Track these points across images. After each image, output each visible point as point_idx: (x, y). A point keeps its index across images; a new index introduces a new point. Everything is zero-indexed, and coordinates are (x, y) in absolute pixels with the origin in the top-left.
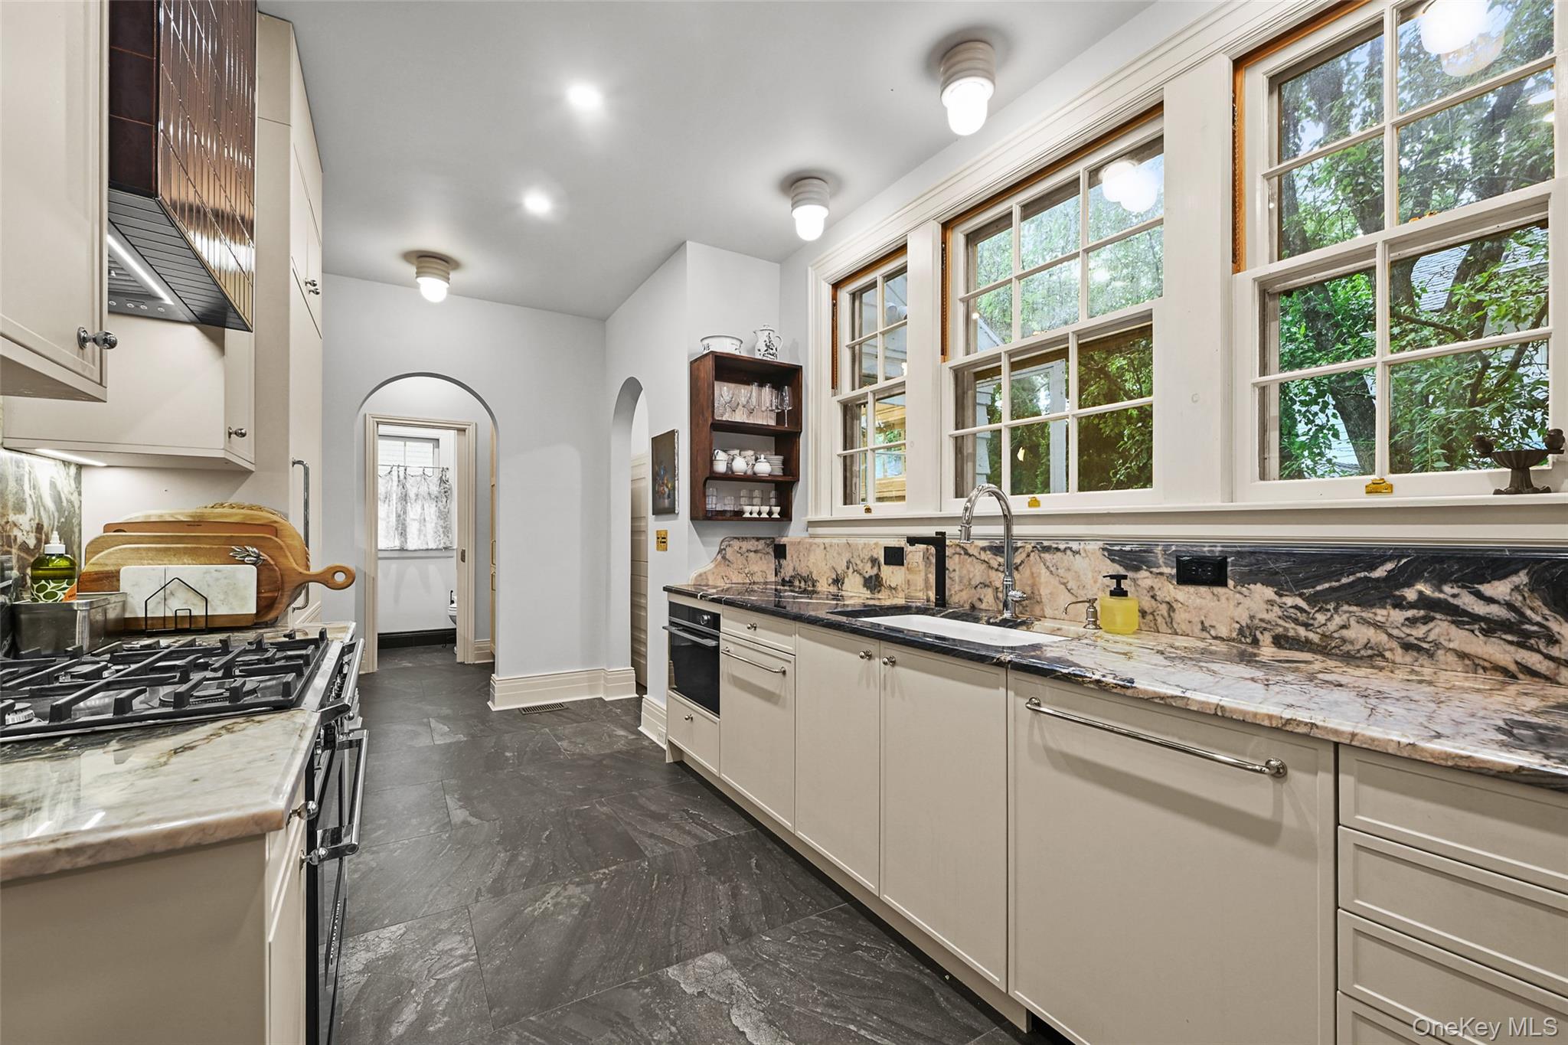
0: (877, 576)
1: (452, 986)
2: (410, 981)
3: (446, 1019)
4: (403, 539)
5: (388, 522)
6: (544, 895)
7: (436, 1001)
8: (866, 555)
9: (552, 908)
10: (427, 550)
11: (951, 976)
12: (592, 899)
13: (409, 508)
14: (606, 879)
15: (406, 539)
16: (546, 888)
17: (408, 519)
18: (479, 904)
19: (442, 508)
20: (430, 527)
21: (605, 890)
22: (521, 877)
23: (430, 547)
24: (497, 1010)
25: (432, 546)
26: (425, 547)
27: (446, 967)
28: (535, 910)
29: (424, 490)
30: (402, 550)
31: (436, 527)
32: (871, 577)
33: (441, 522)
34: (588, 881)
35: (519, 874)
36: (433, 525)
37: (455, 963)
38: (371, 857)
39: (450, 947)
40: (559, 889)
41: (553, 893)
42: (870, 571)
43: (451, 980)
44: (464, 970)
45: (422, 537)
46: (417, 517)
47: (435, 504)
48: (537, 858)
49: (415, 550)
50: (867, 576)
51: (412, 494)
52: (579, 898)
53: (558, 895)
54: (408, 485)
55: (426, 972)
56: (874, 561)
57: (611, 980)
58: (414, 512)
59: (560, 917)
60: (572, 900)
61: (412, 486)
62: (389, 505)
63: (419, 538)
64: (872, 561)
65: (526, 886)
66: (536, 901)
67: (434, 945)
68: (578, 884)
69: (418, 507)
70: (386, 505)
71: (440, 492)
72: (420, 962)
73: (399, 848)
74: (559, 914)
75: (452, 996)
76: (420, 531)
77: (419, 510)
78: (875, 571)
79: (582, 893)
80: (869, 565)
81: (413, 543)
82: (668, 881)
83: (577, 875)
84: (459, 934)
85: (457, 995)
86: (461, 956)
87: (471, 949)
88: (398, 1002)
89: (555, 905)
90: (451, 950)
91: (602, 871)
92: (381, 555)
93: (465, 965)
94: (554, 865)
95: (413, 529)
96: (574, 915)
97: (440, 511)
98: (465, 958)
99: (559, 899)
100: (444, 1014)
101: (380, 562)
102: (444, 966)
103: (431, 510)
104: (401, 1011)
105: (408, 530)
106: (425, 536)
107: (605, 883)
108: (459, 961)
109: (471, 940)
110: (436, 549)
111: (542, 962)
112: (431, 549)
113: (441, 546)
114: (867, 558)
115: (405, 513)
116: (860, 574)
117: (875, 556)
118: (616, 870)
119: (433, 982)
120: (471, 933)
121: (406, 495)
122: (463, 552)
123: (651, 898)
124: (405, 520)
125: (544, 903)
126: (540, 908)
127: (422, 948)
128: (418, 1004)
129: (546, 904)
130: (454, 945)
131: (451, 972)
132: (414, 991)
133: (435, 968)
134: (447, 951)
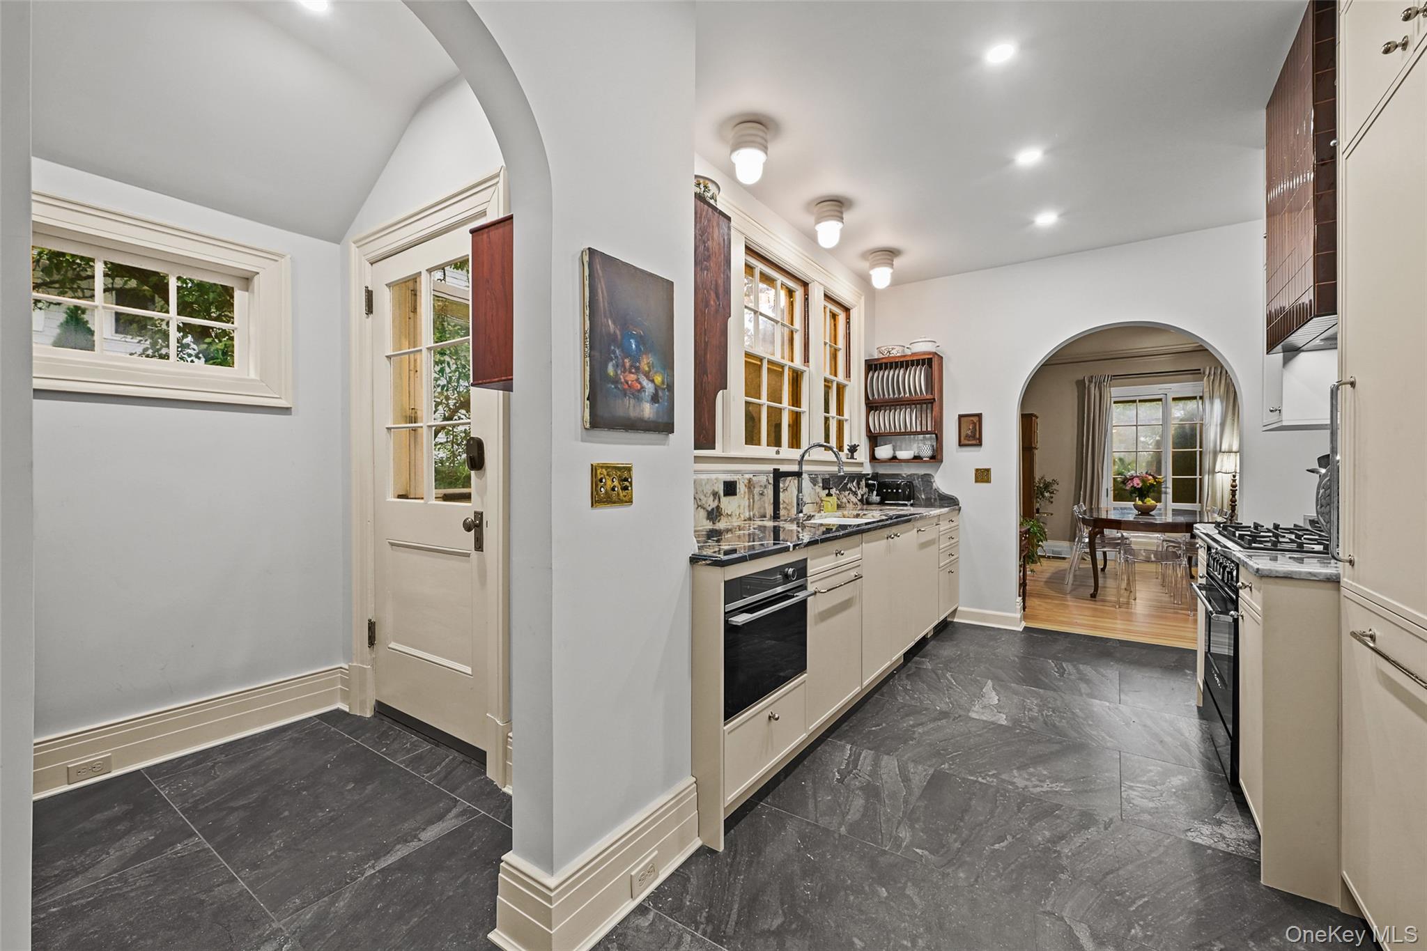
0: (718, 507)
1: (1145, 779)
2: (1178, 797)
3: (1150, 768)
6: (1047, 792)
7: (1156, 778)
8: (708, 490)
9: (1047, 781)
11: (894, 670)
12: (1012, 770)
14: (987, 775)
16: (1041, 796)
18: (1110, 816)
21: (996, 769)
22: (1058, 817)
27: (1146, 790)
28: (1062, 787)
32: (713, 509)
34: (1003, 781)
35: (1059, 821)
37: (1140, 790)
39: (1144, 800)
40: (1031, 789)
41: (1039, 789)
42: (711, 504)
43: (1145, 783)
44: (1133, 782)
48: (1031, 824)
50: (710, 509)
52: (1020, 775)
53: (1035, 786)
55: (1164, 795)
56: (715, 494)
60: (1027, 777)
64: (713, 495)
65: (1058, 807)
66: (1056, 792)
67: (1157, 808)
68: (1013, 783)
72: (1170, 804)
74: (1045, 775)
75: (1145, 775)
78: (716, 503)
79: (1015, 777)
80: (712, 498)
83: (1006, 790)
84: (1133, 804)
85: (1142, 774)
86: (1134, 790)
88: (1186, 790)
89: (1044, 781)
90: (1142, 798)
91: (984, 781)
93: (1132, 784)
94: (1019, 809)
96: (1035, 769)
98: (1131, 788)
99: (1037, 783)
100: (1151, 771)
102: (1149, 792)
104: (1183, 785)
107: (990, 773)
109: (1124, 795)
114: (709, 492)
116: (704, 508)
117: (716, 490)
118: (972, 776)
119: (1159, 788)
120: (1123, 800)
123: (970, 749)
125: (1051, 788)
126: (1057, 786)
127: (1169, 812)
128: (1170, 782)
129: (1050, 786)
130: (1140, 799)
131: (1144, 786)
132: (1174, 790)
133: (1158, 794)
134: (1147, 798)
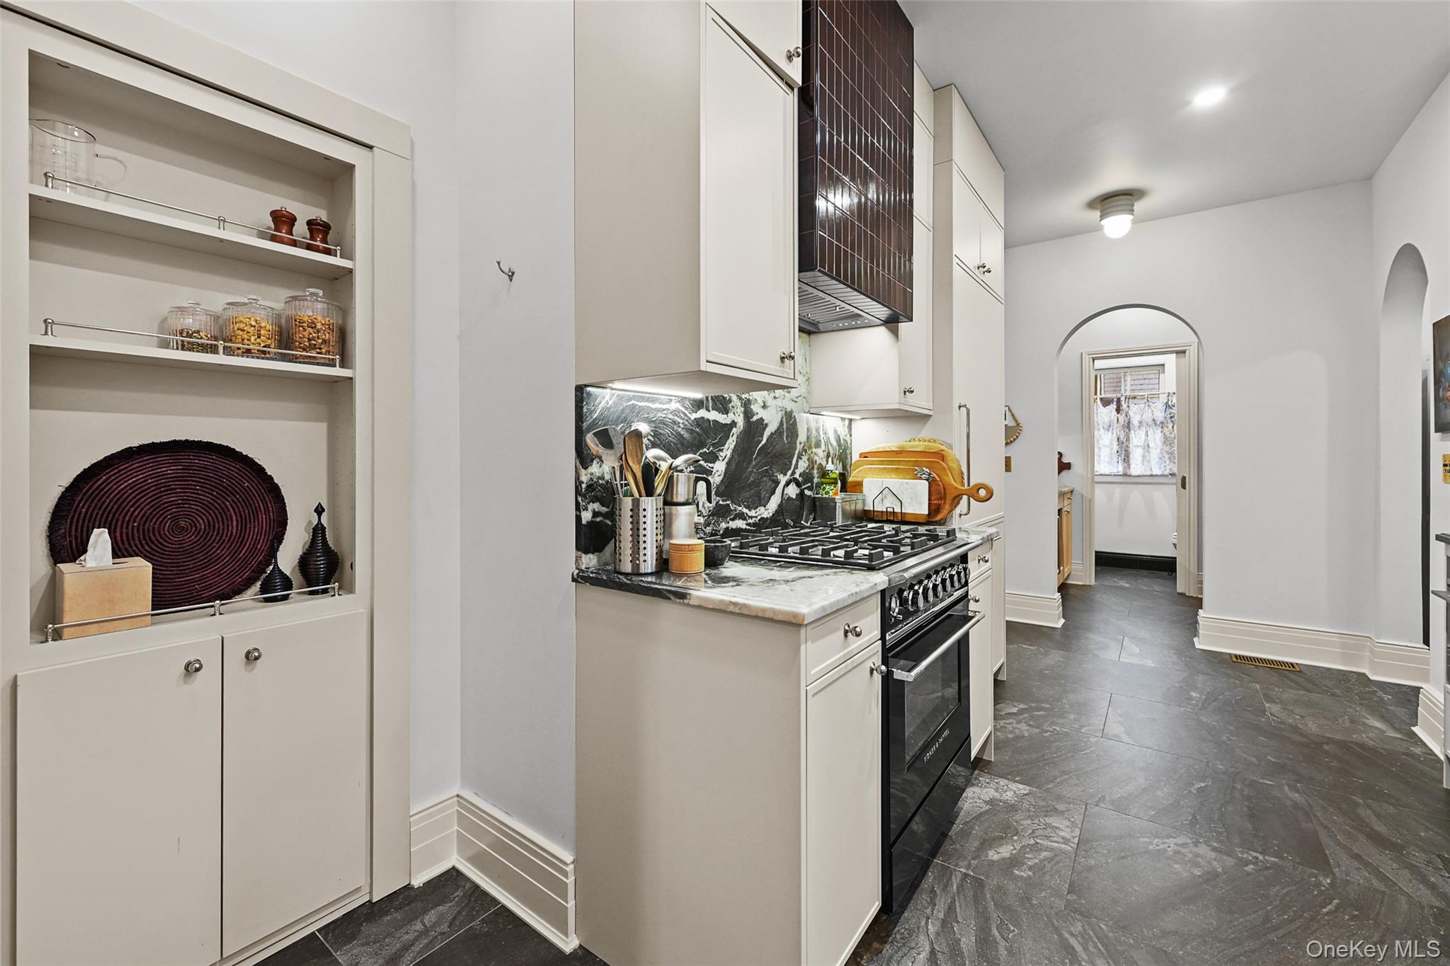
1: (1045, 854)
2: (1016, 829)
3: (1030, 873)
4: (1126, 465)
5: (1111, 449)
6: (1169, 836)
7: (1029, 856)
9: (1171, 853)
10: (1152, 476)
12: (1225, 873)
13: (1132, 434)
14: (1255, 864)
15: (1129, 465)
16: (1173, 832)
17: (1131, 446)
18: (1098, 808)
19: (1167, 433)
20: (1155, 453)
21: (1248, 874)
22: (1151, 808)
23: (1154, 473)
24: (1075, 897)
25: (1157, 471)
26: (1148, 473)
27: (1048, 837)
28: (1150, 843)
29: (1148, 416)
30: (1125, 475)
31: (1162, 453)
33: (1167, 448)
34: (1229, 854)
35: (1149, 804)
36: (1159, 451)
37: (1056, 839)
38: (1027, 728)
39: (1055, 825)
40: (1189, 841)
41: (1180, 840)
43: (1047, 849)
44: (1061, 849)
45: (1146, 463)
46: (1141, 444)
47: (1160, 430)
48: (1177, 801)
49: (1139, 476)
51: (1135, 421)
52: (1209, 863)
53: (1183, 845)
54: (1131, 413)
55: (1030, 831)
57: (1206, 957)
58: (1137, 438)
59: (1176, 866)
60: (1199, 859)
61: (1135, 413)
62: (1112, 434)
63: (1143, 464)
65: (1152, 819)
66: (1157, 837)
67: (1046, 816)
68: (1214, 850)
69: (1142, 433)
70: (1110, 434)
71: (1165, 418)
72: (1029, 822)
73: (1051, 731)
74: (1176, 863)
75: (1041, 861)
76: (1144, 457)
77: (1143, 437)
79: (1215, 860)
81: (1136, 468)
82: (1353, 918)
83: (1218, 840)
84: (1069, 820)
85: (1046, 863)
86: (1064, 838)
87: (1074, 837)
88: (1002, 838)
89: (1176, 852)
90: (1056, 827)
91: (1254, 854)
92: (1097, 479)
93: (1063, 846)
94: (1193, 815)
95: (1136, 455)
96: (1192, 873)
97: (1166, 438)
98: (1066, 841)
99: (1184, 850)
100: (1030, 868)
101: (1096, 485)
102: (1046, 836)
103: (1156, 437)
104: (1001, 845)
105: (1131, 456)
106: (1149, 462)
107: (1251, 866)
108: (1060, 840)
109: (1077, 832)
110: (1161, 476)
111: (1136, 891)
112: (1156, 476)
113: (1167, 472)
115: (1128, 440)
118: (1275, 863)
119: (1032, 842)
120: (1080, 825)
121: (1129, 423)
122: (1184, 478)
123: (1313, 919)
124: (1127, 447)
125: (1164, 843)
126: (1157, 846)
127: (1035, 812)
128: (1015, 849)
129: (1166, 846)
130: (1061, 826)
131: (1049, 843)
132: (1015, 838)
133: (1038, 833)
134: (1053, 827)
